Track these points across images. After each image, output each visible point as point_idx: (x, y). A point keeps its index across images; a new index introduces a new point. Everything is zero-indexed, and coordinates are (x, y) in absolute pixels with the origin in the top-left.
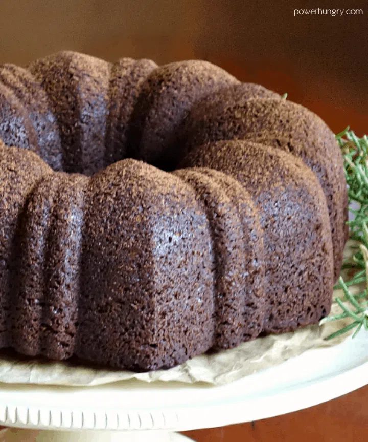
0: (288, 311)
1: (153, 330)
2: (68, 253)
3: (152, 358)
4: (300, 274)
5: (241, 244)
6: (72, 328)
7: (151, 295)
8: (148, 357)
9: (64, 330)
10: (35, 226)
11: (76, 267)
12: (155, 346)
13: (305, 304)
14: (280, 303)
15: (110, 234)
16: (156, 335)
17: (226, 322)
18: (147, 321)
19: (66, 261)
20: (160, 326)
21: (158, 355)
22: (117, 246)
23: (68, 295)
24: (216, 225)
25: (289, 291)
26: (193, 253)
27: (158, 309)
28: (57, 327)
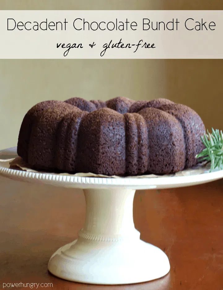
0: (157, 164)
1: (99, 158)
2: (74, 131)
3: (98, 169)
4: (162, 150)
5: (136, 134)
6: (74, 159)
7: (99, 146)
8: (97, 168)
9: (71, 159)
10: (65, 122)
11: (77, 136)
12: (100, 165)
13: (164, 163)
14: (154, 161)
15: (88, 125)
16: (100, 160)
17: (130, 162)
18: (97, 155)
19: (73, 134)
20: (101, 157)
21: (100, 168)
22: (90, 129)
23: (73, 146)
24: (127, 126)
25: (157, 156)
26: (117, 134)
27: (101, 151)
28: (69, 158)
